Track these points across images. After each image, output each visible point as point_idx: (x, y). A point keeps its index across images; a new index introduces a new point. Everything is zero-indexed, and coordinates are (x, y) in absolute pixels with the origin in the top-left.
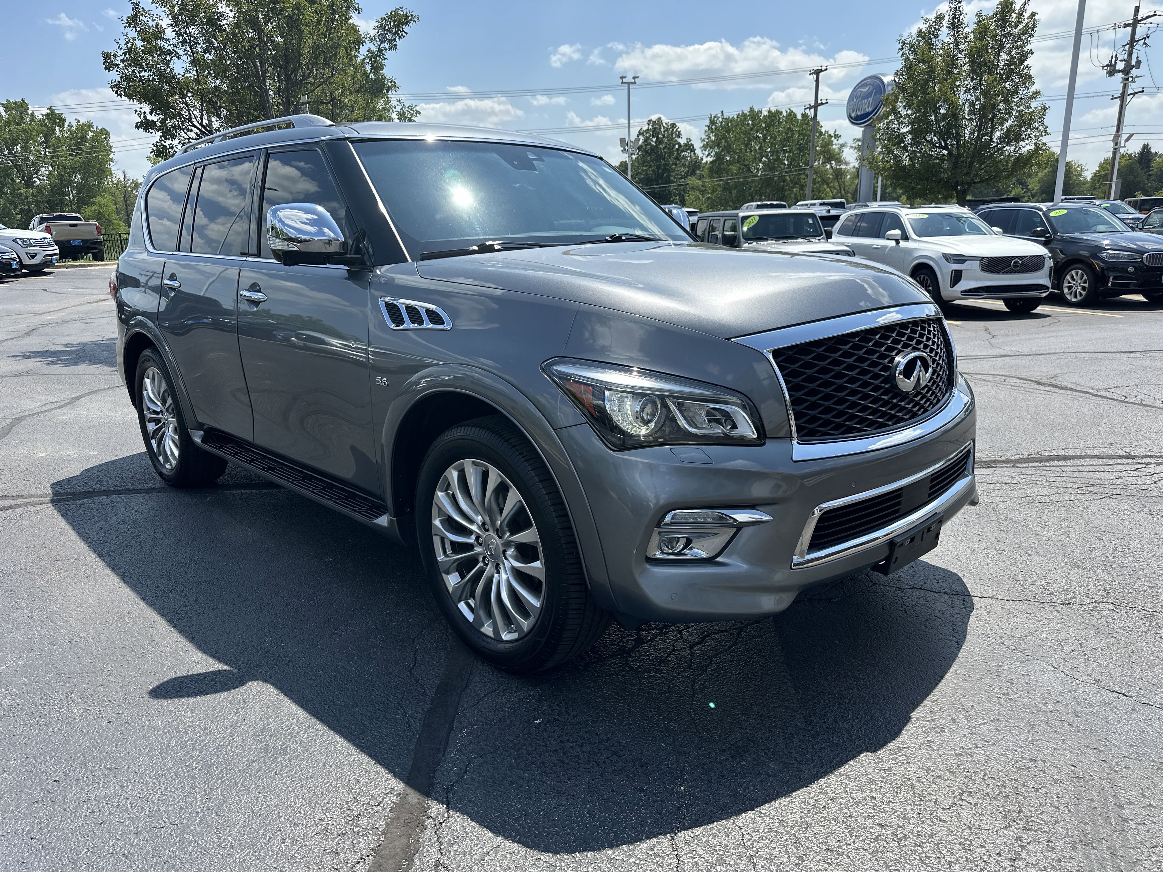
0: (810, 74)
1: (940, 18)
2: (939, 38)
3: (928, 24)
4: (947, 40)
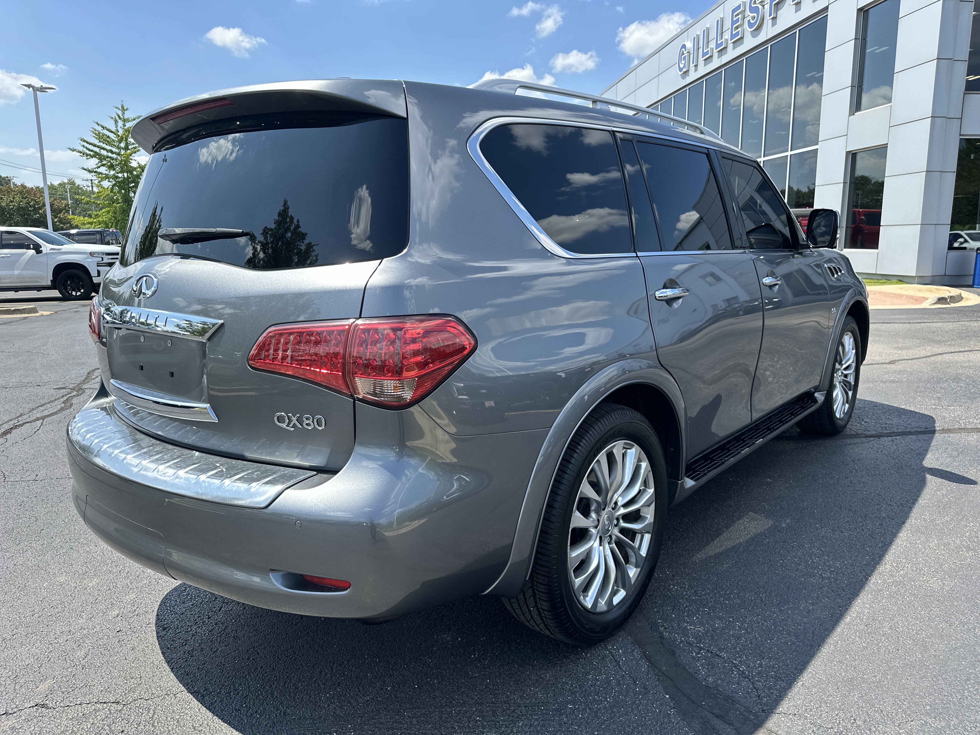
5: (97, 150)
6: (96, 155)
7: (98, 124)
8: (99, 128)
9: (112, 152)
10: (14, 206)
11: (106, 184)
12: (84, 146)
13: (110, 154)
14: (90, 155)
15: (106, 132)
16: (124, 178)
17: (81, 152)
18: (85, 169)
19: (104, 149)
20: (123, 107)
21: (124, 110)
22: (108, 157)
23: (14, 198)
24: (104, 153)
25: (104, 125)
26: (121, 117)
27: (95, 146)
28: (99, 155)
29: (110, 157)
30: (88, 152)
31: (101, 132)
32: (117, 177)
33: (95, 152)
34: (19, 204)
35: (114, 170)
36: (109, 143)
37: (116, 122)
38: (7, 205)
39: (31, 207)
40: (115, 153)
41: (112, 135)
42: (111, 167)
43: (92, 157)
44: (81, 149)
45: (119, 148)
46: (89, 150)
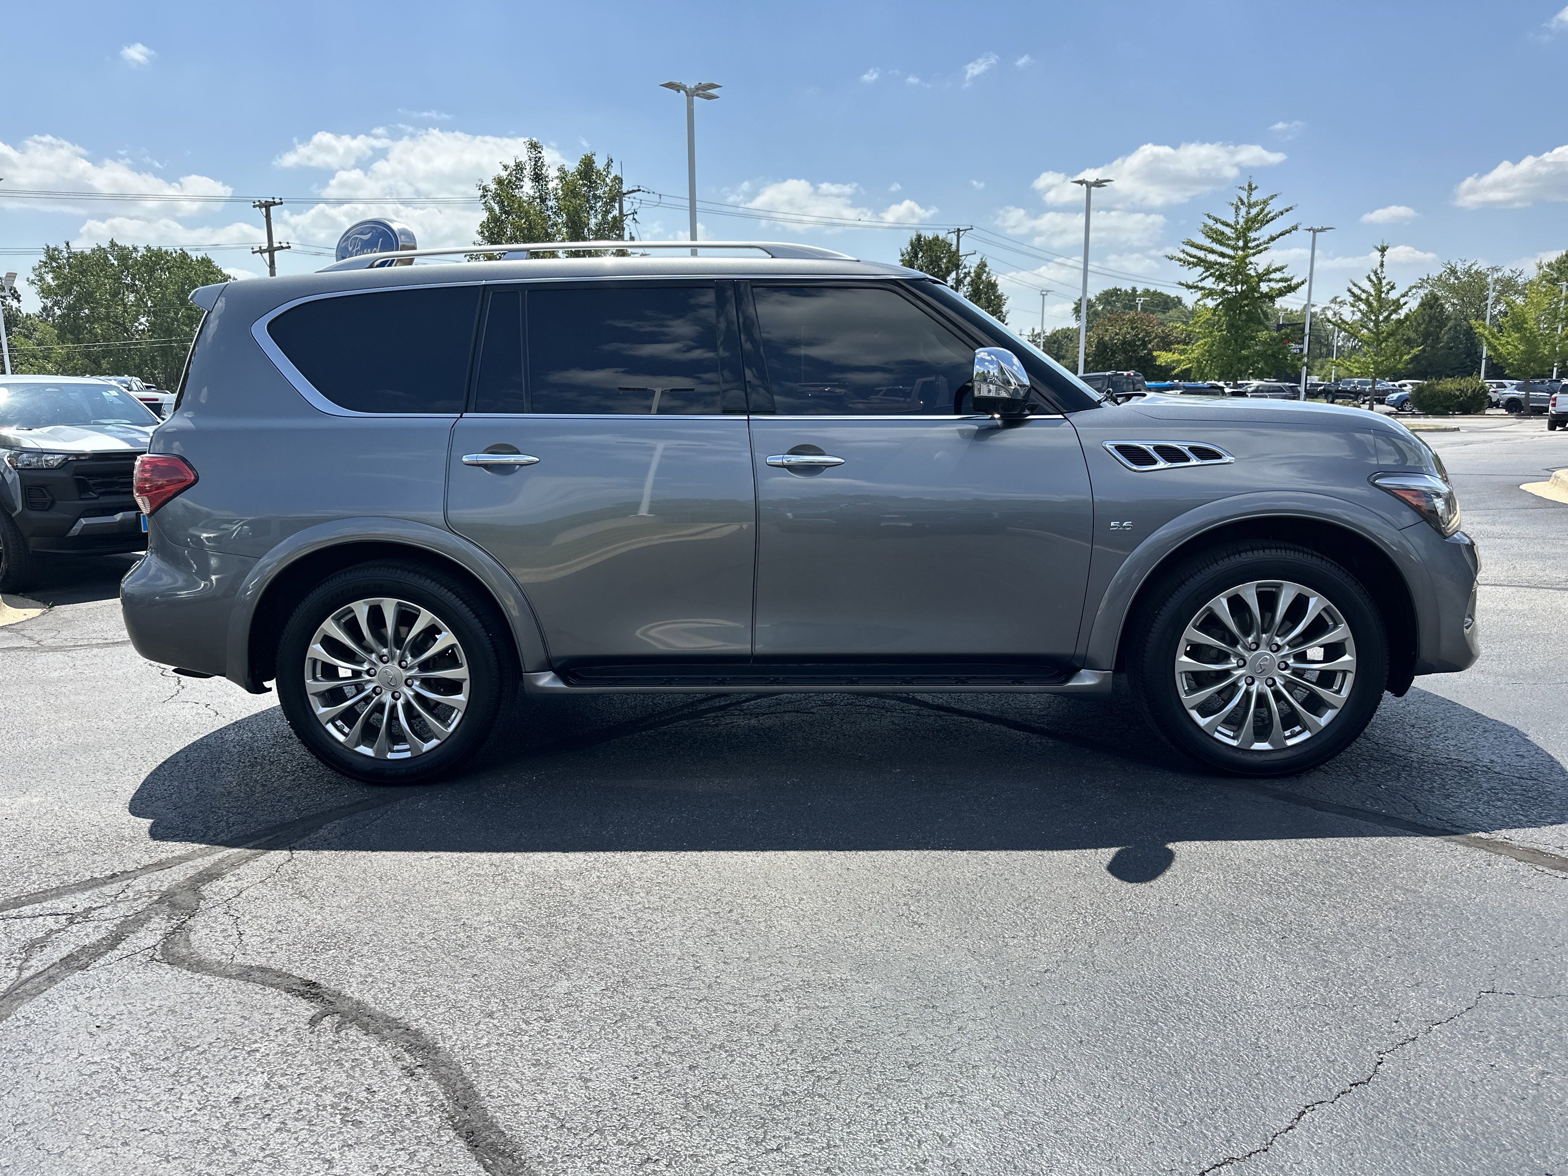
0: (254, 207)
1: (519, 167)
2: (523, 189)
3: (509, 171)
4: (531, 192)
5: (1201, 254)
6: (1200, 261)
7: (1209, 216)
8: (1211, 222)
9: (1223, 255)
10: (1118, 340)
11: (1211, 303)
12: (1183, 251)
13: (1220, 260)
14: (1193, 263)
15: (1220, 227)
16: (1237, 292)
17: (1180, 260)
18: (1182, 284)
19: (1212, 251)
20: (1250, 185)
21: (1251, 188)
22: (1217, 263)
23: (1120, 329)
24: (1212, 257)
25: (1218, 217)
26: (1246, 201)
27: (1200, 248)
28: (1205, 261)
29: (1220, 263)
30: (1191, 259)
31: (1214, 227)
32: (1227, 292)
33: (1199, 258)
34: (1125, 338)
35: (1224, 281)
36: (1221, 243)
37: (1237, 208)
38: (1112, 339)
39: (1139, 340)
40: (1229, 257)
41: (1228, 231)
42: (1221, 278)
43: (1195, 265)
44: (1182, 256)
45: (1235, 248)
46: (1191, 256)
